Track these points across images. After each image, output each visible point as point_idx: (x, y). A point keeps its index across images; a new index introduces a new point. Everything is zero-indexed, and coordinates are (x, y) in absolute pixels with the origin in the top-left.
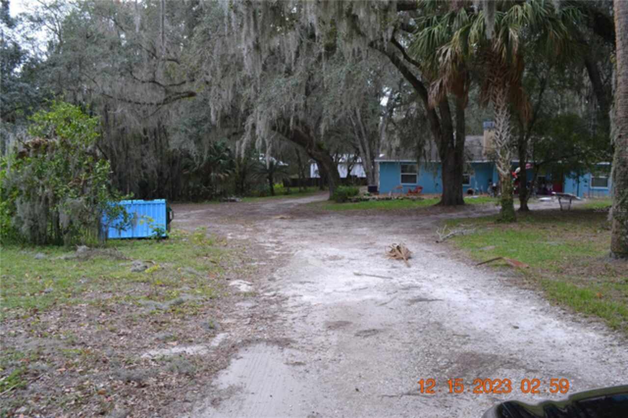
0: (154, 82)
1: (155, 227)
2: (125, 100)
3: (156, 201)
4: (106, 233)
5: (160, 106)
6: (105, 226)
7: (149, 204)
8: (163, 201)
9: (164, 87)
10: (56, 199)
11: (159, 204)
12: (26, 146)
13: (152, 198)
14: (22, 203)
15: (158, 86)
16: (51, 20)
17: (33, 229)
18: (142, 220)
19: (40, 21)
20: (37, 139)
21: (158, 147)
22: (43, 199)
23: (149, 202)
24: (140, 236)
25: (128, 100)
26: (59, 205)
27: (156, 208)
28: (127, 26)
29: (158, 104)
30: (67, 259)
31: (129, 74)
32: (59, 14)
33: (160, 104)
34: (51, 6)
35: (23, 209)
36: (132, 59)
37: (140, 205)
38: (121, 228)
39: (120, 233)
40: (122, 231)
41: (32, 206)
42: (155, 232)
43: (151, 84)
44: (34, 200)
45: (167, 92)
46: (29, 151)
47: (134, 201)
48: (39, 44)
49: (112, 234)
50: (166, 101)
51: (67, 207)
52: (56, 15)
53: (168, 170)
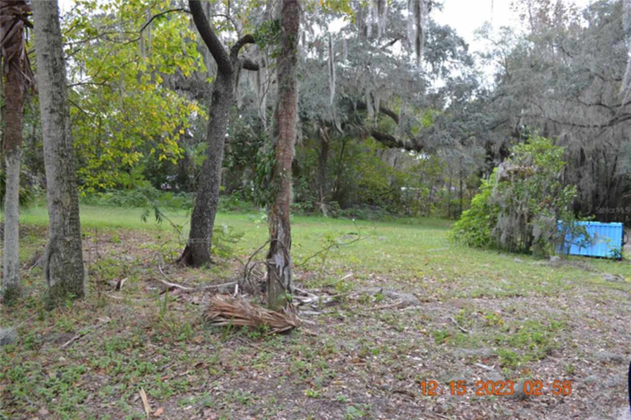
0: (600, 104)
1: (613, 248)
2: (569, 124)
3: (613, 224)
4: (569, 249)
5: (604, 128)
6: (568, 242)
7: (606, 226)
8: (620, 224)
9: (609, 108)
10: (531, 216)
11: (615, 227)
12: (509, 172)
13: (609, 221)
14: (502, 216)
15: (603, 108)
16: (498, 53)
17: (509, 239)
18: (601, 241)
19: (489, 56)
20: (517, 167)
21: (595, 169)
22: (519, 215)
23: (606, 224)
24: (599, 255)
25: (572, 123)
26: (534, 222)
27: (612, 230)
28: (574, 51)
29: (602, 127)
30: (541, 265)
31: (575, 99)
32: (506, 48)
33: (605, 126)
34: (499, 42)
35: (503, 221)
36: (579, 84)
37: (596, 226)
38: (583, 246)
39: (580, 250)
40: (582, 248)
41: (510, 221)
42: (613, 253)
43: (597, 106)
44: (512, 216)
45: (613, 113)
46: (510, 176)
47: (591, 223)
48: (487, 77)
49: (574, 250)
50: (612, 123)
51: (540, 223)
52: (503, 50)
53: (605, 193)
